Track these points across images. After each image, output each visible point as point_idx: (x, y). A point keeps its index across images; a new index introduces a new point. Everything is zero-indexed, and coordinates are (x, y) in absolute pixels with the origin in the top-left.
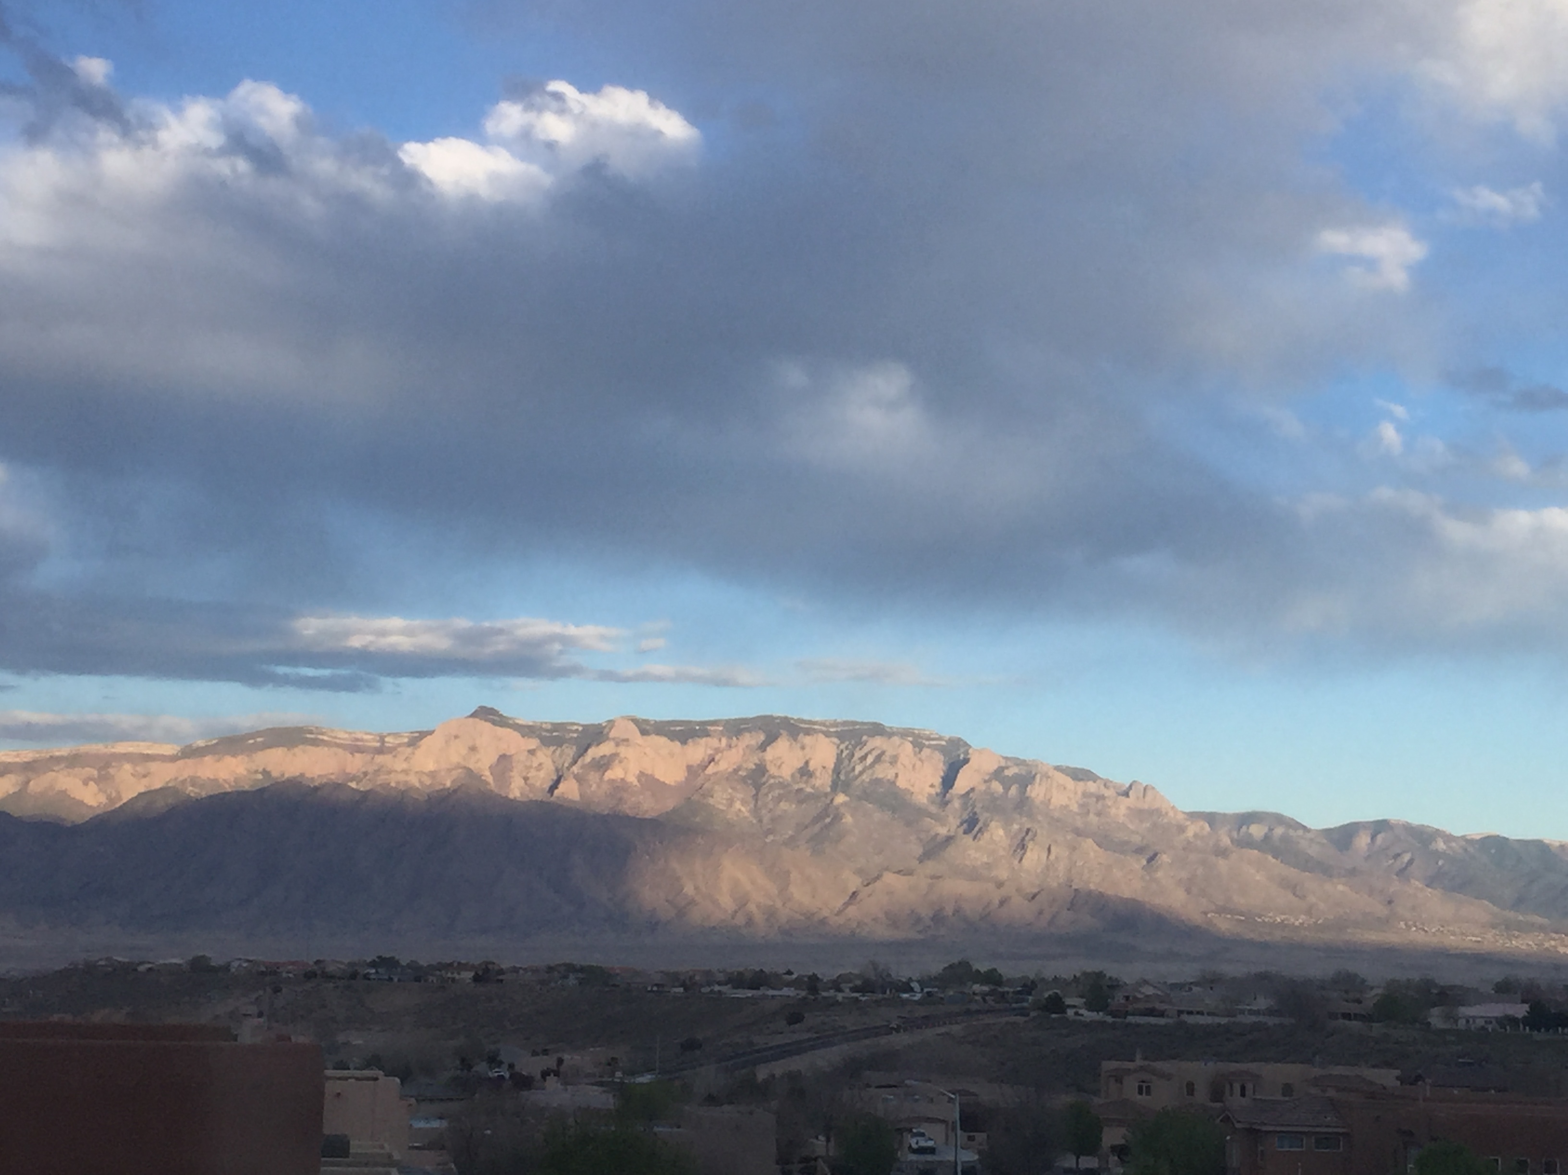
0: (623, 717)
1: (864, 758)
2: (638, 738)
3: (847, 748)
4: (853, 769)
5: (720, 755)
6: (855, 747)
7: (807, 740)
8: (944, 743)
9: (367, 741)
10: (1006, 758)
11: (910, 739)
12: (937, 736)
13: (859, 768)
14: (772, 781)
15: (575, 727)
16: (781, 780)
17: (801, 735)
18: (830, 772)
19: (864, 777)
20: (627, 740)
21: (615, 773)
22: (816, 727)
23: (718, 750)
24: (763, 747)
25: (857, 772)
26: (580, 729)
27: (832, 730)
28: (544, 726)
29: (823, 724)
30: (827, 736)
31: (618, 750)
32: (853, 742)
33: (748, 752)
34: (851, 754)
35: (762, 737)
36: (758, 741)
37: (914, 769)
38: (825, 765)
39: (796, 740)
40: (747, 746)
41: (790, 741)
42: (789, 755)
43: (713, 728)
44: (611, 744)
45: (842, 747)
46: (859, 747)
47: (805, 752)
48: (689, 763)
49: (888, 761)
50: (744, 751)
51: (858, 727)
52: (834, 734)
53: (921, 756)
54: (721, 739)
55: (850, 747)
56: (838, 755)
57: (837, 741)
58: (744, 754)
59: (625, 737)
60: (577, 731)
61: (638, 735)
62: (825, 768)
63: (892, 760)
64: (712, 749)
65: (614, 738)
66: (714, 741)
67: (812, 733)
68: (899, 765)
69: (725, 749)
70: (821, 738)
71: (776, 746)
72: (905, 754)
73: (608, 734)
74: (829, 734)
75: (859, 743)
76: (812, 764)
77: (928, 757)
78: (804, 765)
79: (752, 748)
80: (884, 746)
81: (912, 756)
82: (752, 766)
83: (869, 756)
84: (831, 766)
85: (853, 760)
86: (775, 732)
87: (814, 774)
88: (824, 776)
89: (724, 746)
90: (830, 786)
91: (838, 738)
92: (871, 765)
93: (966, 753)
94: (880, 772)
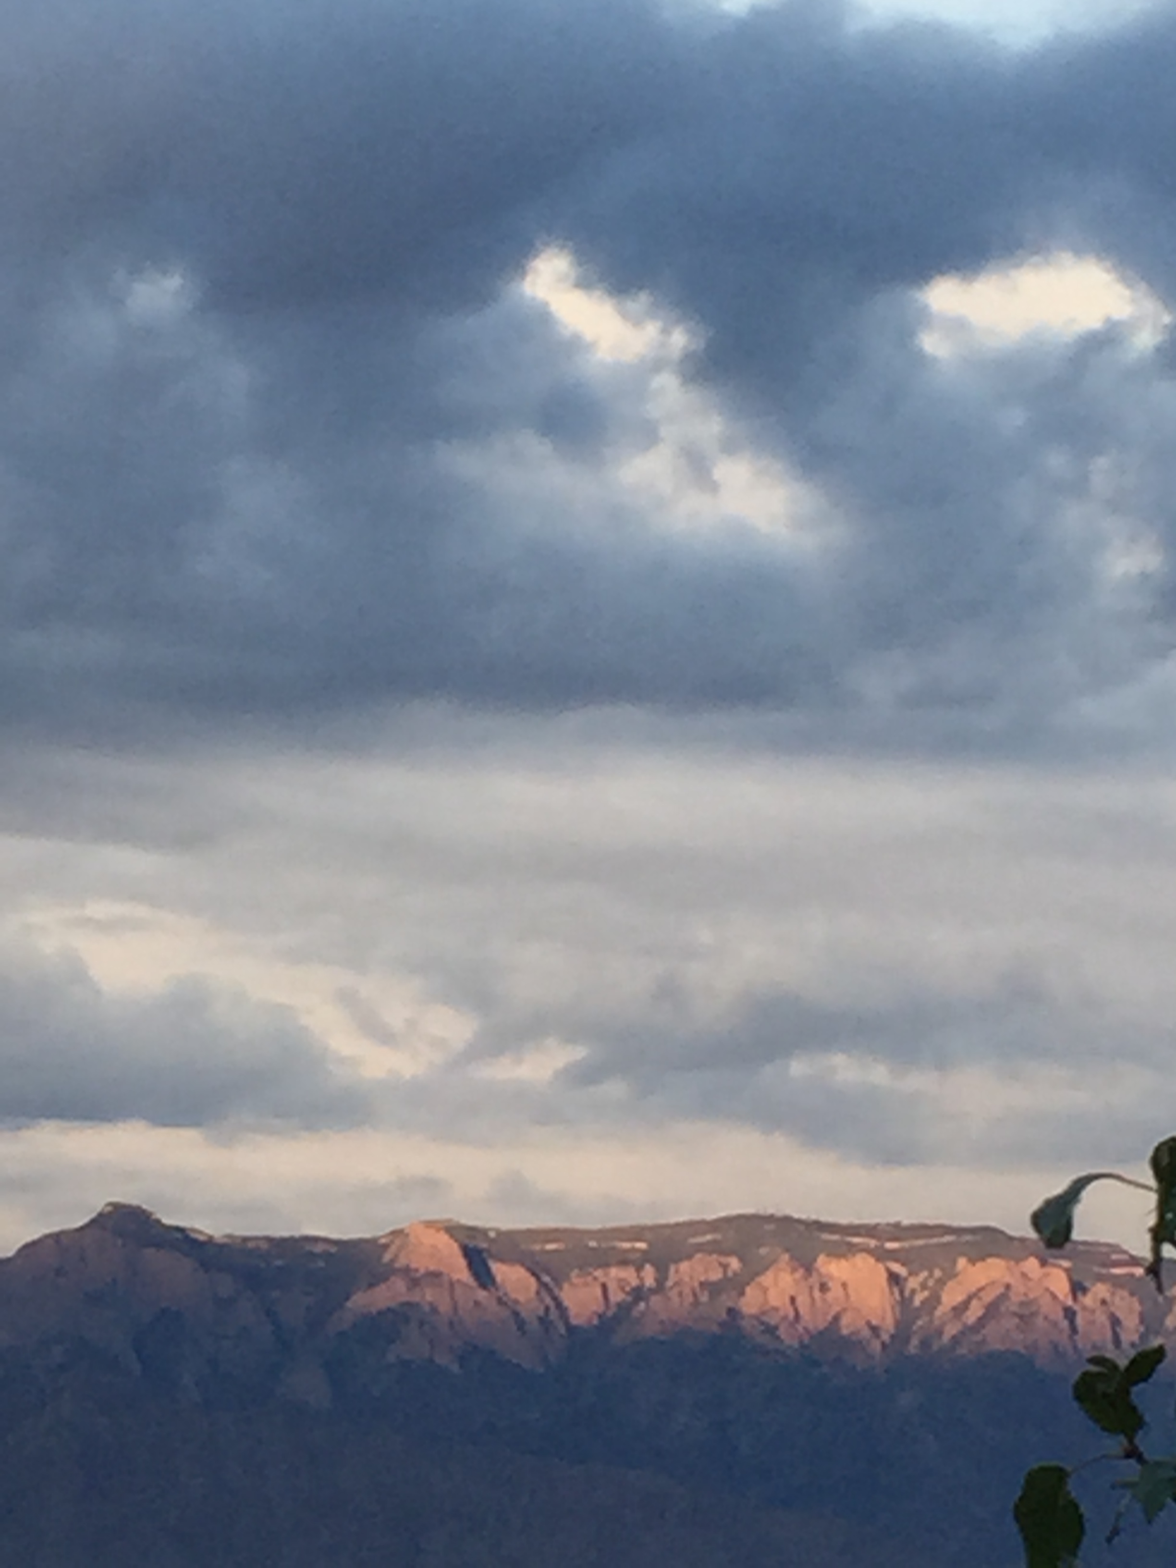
1: (960, 1309)
2: (459, 1270)
3: (924, 1286)
4: (940, 1333)
5: (642, 1305)
6: (941, 1282)
7: (835, 1268)
8: (1138, 1272)
11: (1066, 1264)
12: (1124, 1257)
13: (951, 1330)
15: (318, 1248)
17: (821, 1259)
18: (885, 1337)
20: (435, 1274)
22: (856, 1240)
23: (638, 1294)
24: (734, 1284)
25: (946, 1338)
26: (333, 1250)
29: (870, 1231)
30: (878, 1259)
31: (415, 1297)
32: (937, 1273)
33: (704, 1298)
34: (934, 1300)
35: (735, 1264)
36: (725, 1267)
37: (1074, 1329)
38: (874, 1322)
39: (809, 1268)
40: (702, 1284)
41: (794, 1270)
42: (793, 1300)
43: (627, 1245)
44: (399, 1285)
45: (913, 1283)
46: (950, 1284)
47: (830, 1296)
48: (574, 1321)
49: (1015, 1314)
50: (695, 1295)
51: (948, 1238)
52: (893, 1255)
53: (1088, 1300)
54: (639, 1269)
55: (931, 1283)
56: (905, 1302)
57: (902, 1271)
58: (696, 1303)
59: (432, 1268)
60: (327, 1256)
61: (462, 1262)
62: (875, 1330)
63: (1026, 1311)
64: (622, 1289)
65: (407, 1271)
66: (629, 1275)
67: (844, 1251)
68: (1040, 1321)
69: (652, 1291)
70: (864, 1262)
71: (766, 1279)
72: (1054, 1297)
73: (392, 1261)
74: (881, 1255)
75: (950, 1274)
76: (845, 1321)
77: (1104, 1302)
78: (831, 1323)
79: (714, 1289)
80: (1008, 1279)
81: (1070, 1302)
82: (715, 1328)
83: (974, 1303)
84: (889, 1324)
85: (938, 1312)
86: (763, 1251)
87: (851, 1343)
88: (874, 1348)
89: (649, 1283)
90: (885, 1370)
91: (903, 1263)
92: (980, 1323)
94: (998, 1338)
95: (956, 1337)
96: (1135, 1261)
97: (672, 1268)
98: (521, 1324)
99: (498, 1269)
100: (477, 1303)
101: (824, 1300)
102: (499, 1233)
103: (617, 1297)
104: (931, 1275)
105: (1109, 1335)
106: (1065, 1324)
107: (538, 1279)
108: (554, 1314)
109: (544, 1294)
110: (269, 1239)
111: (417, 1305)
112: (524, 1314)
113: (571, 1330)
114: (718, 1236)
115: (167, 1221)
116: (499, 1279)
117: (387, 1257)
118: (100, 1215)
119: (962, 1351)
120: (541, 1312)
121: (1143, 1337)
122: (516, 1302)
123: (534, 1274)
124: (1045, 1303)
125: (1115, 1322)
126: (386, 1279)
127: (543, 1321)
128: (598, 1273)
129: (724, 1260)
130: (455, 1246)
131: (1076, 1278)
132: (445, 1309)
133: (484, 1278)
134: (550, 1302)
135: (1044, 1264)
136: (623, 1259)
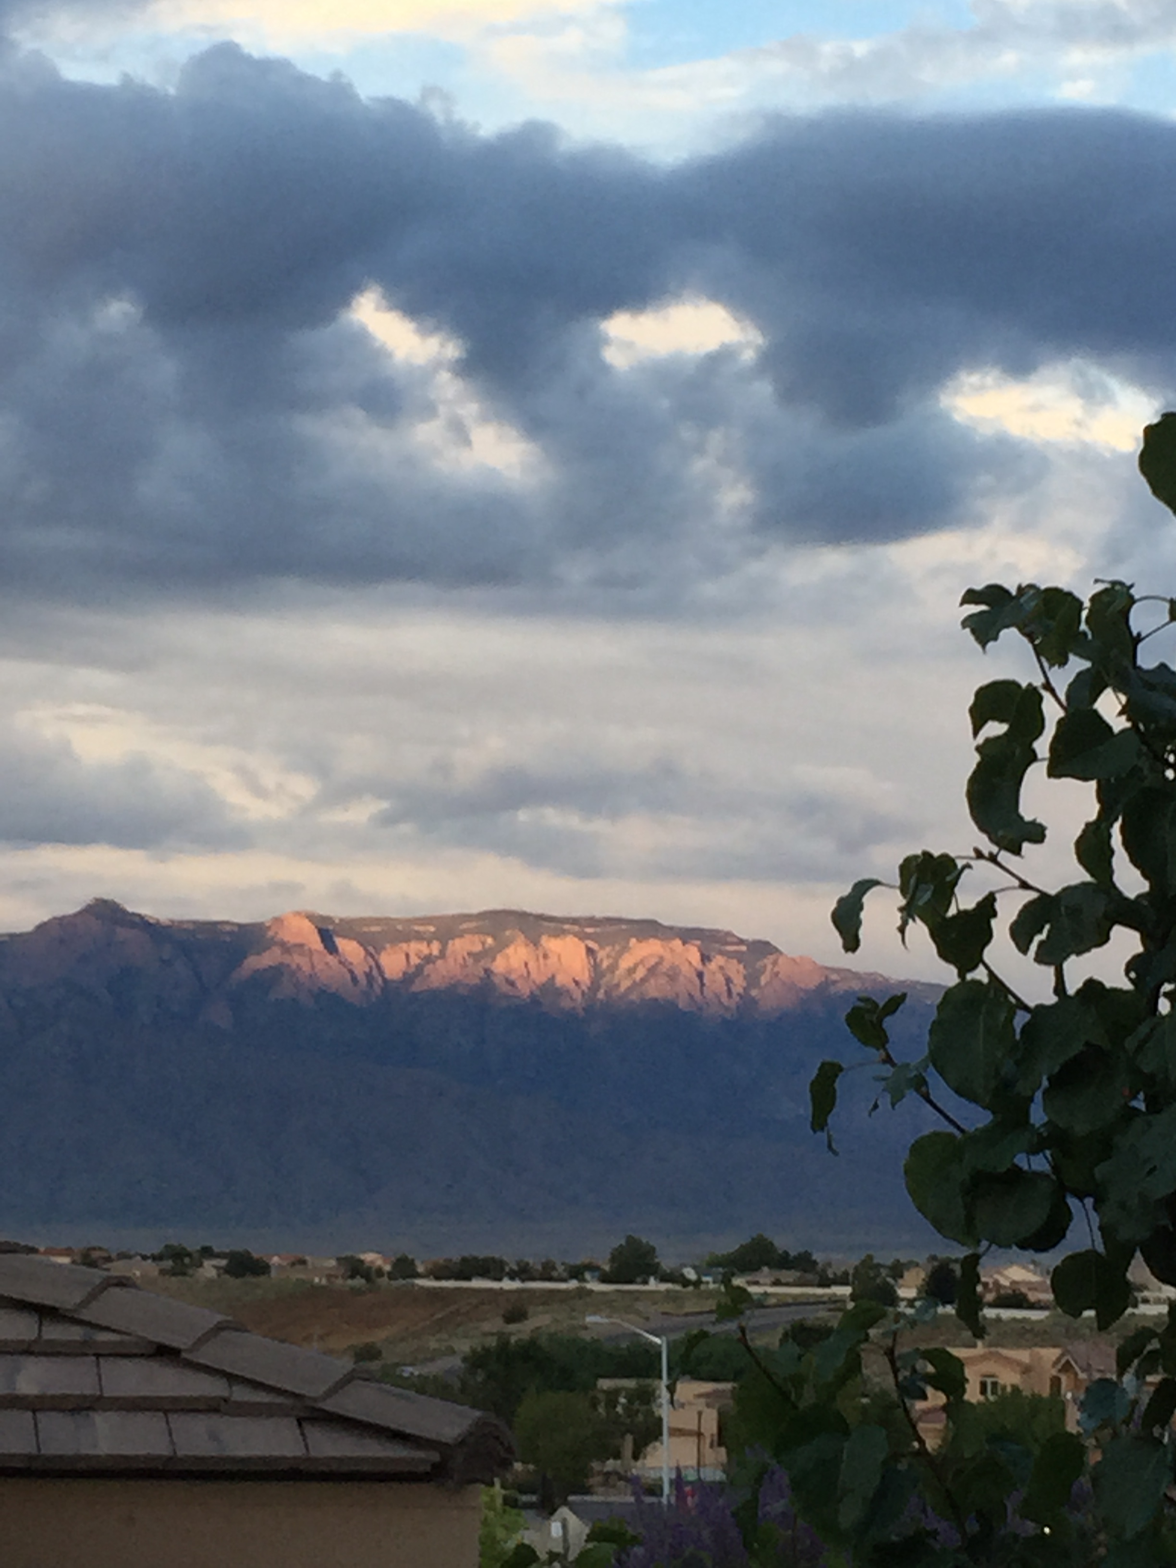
0: (298, 914)
1: (631, 971)
2: (315, 943)
3: (608, 956)
4: (618, 985)
5: (432, 962)
6: (620, 954)
7: (552, 944)
8: (744, 948)
10: (832, 970)
11: (698, 942)
12: (735, 940)
13: (625, 984)
15: (228, 928)
17: (544, 938)
18: (584, 988)
20: (302, 947)
21: (286, 990)
22: (566, 927)
23: (429, 959)
24: (489, 954)
25: (622, 989)
26: (236, 929)
27: (589, 930)
28: (184, 927)
29: (574, 921)
30: (580, 939)
31: (287, 959)
32: (617, 948)
33: (470, 961)
34: (615, 965)
35: (490, 941)
36: (483, 943)
37: (702, 985)
38: (577, 979)
39: (536, 943)
40: (469, 954)
41: (527, 945)
42: (526, 965)
43: (422, 928)
44: (277, 951)
45: (601, 954)
46: (626, 955)
47: (549, 961)
48: (387, 975)
49: (665, 974)
50: (464, 958)
51: (624, 927)
52: (588, 936)
53: (713, 966)
54: (429, 943)
55: (613, 954)
56: (596, 966)
57: (595, 946)
58: (465, 966)
59: (298, 941)
60: (231, 933)
61: (317, 938)
62: (577, 983)
63: (673, 973)
64: (419, 957)
65: (282, 943)
66: (423, 948)
67: (559, 933)
68: (681, 978)
69: (437, 958)
70: (571, 940)
71: (510, 951)
72: (690, 963)
73: (273, 937)
74: (583, 937)
75: (625, 949)
76: (558, 978)
77: (721, 968)
78: (549, 979)
79: (476, 957)
80: (662, 951)
81: (700, 967)
82: (477, 981)
83: (640, 967)
84: (585, 978)
85: (617, 973)
86: (508, 933)
87: (560, 992)
88: (577, 995)
89: (436, 952)
90: (584, 1009)
91: (596, 942)
92: (643, 980)
93: (775, 963)
94: (655, 989)
95: (629, 989)
96: (741, 942)
97: (450, 942)
98: (354, 979)
99: (340, 942)
100: (327, 964)
101: (546, 965)
102: (341, 920)
103: (415, 960)
104: (613, 949)
105: (725, 989)
106: (697, 982)
107: (366, 950)
108: (375, 972)
109: (370, 959)
110: (194, 922)
111: (288, 966)
112: (356, 972)
113: (385, 980)
114: (480, 923)
115: (130, 909)
116: (340, 949)
117: (270, 934)
118: (88, 906)
119: (633, 997)
120: (367, 970)
121: (746, 990)
122: (351, 964)
123: (361, 945)
124: (685, 969)
125: (728, 981)
126: (269, 948)
127: (369, 976)
128: (404, 946)
129: (482, 938)
130: (313, 927)
131: (706, 953)
132: (306, 968)
133: (331, 948)
134: (373, 963)
135: (684, 943)
136: (419, 937)
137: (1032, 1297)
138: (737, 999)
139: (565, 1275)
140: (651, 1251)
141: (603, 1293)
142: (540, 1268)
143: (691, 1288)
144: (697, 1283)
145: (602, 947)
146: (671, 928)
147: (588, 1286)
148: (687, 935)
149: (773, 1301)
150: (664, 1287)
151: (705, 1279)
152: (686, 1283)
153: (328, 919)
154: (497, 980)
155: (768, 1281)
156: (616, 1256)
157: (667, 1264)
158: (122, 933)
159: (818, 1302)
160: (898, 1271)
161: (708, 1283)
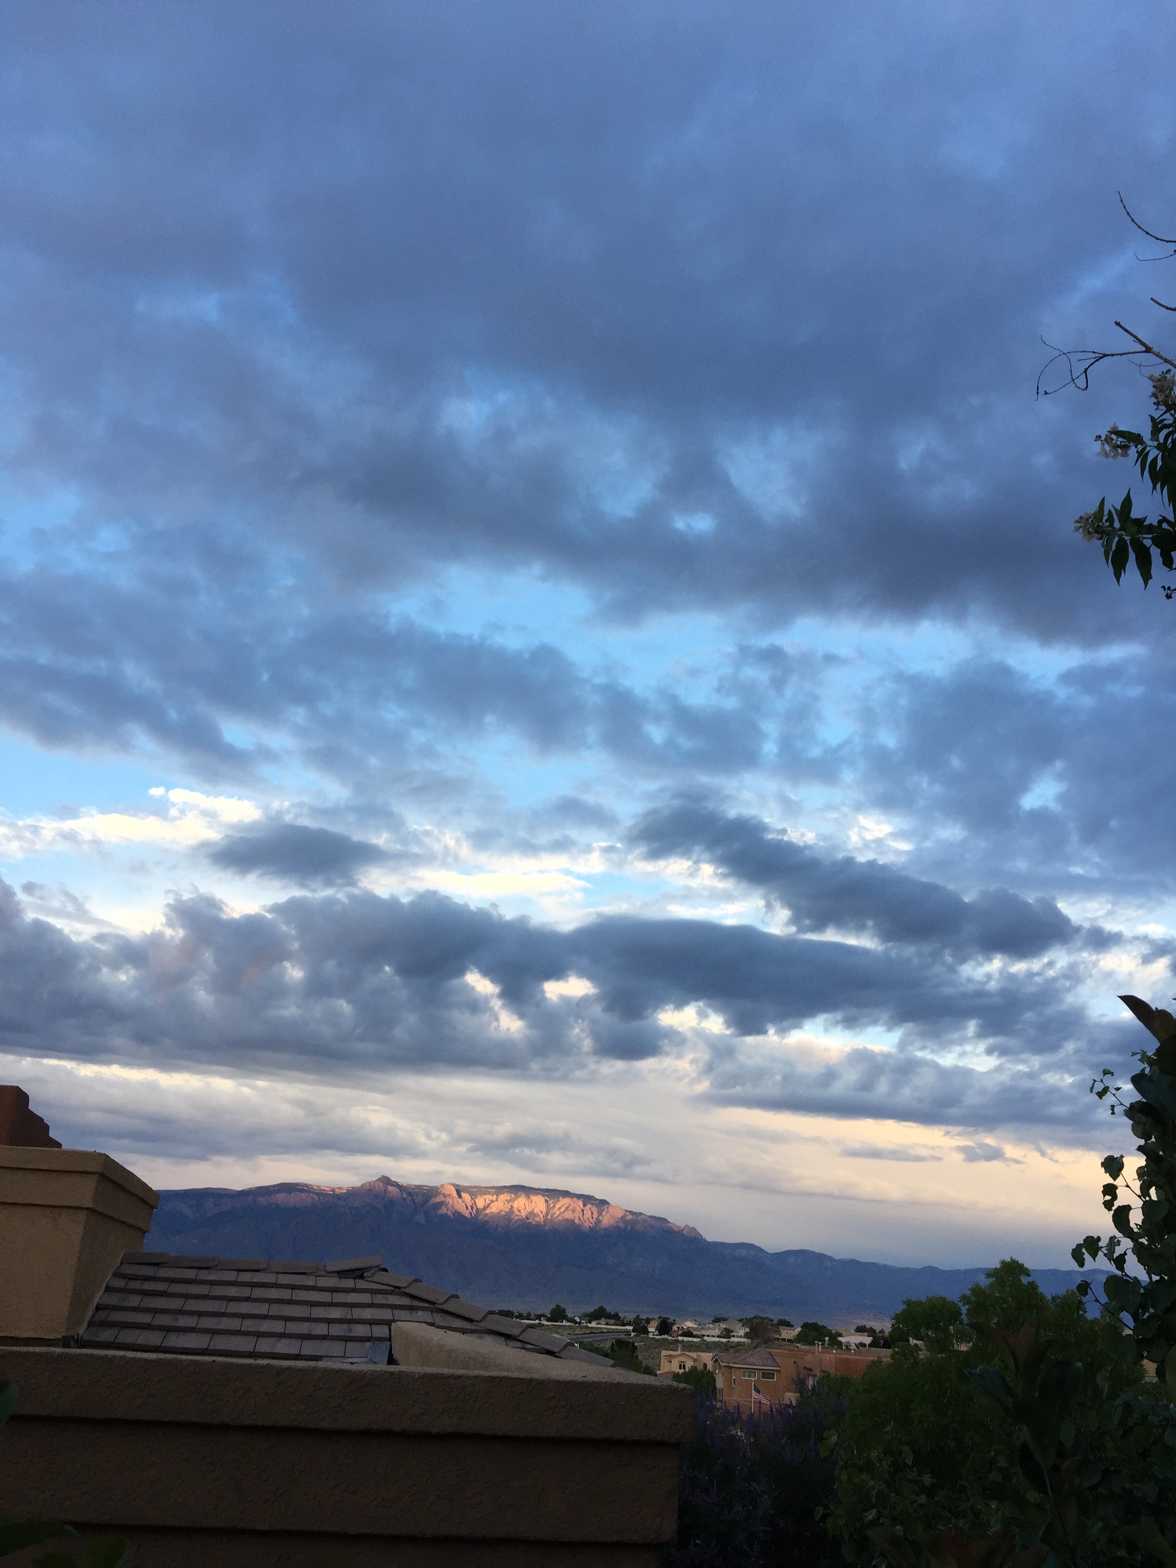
0: (449, 1184)
1: (560, 1208)
2: (455, 1195)
4: (555, 1214)
5: (492, 1204)
6: (556, 1202)
7: (534, 1198)
8: (598, 1202)
9: (328, 1191)
10: (627, 1211)
11: (582, 1199)
12: (595, 1199)
13: (557, 1213)
14: (517, 1218)
15: (426, 1188)
16: (521, 1217)
17: (531, 1196)
19: (560, 1217)
20: (450, 1195)
21: (443, 1210)
22: (539, 1192)
23: (492, 1201)
24: (513, 1200)
25: (556, 1215)
26: (428, 1188)
27: (547, 1193)
28: (411, 1186)
29: (542, 1190)
31: (444, 1199)
32: (555, 1200)
34: (554, 1206)
35: (513, 1195)
36: (511, 1197)
39: (528, 1197)
41: (525, 1198)
42: (525, 1204)
43: (490, 1190)
44: (442, 1196)
45: (550, 1202)
46: (558, 1203)
47: (532, 1204)
48: (478, 1207)
49: (571, 1210)
51: (558, 1193)
52: (546, 1196)
53: (587, 1208)
54: (493, 1196)
55: (554, 1202)
56: (548, 1206)
57: (548, 1199)
59: (449, 1194)
60: (426, 1190)
61: (455, 1192)
63: (573, 1210)
64: (489, 1200)
65: (443, 1194)
66: (491, 1197)
67: (536, 1194)
68: (576, 1212)
69: (495, 1201)
70: (540, 1196)
71: (520, 1199)
72: (580, 1207)
73: (441, 1191)
74: (544, 1196)
75: (558, 1200)
76: (535, 1210)
77: (590, 1209)
79: (508, 1202)
80: (570, 1202)
81: (583, 1208)
83: (563, 1207)
84: (544, 1211)
85: (555, 1209)
86: (519, 1193)
87: (537, 1215)
88: (541, 1216)
89: (495, 1199)
90: (544, 1222)
91: (548, 1198)
92: (564, 1212)
93: (608, 1208)
94: (568, 1215)
95: (558, 1216)
96: (597, 1200)
97: (500, 1196)
98: (467, 1208)
99: (462, 1194)
100: (458, 1202)
102: (463, 1186)
103: (488, 1202)
105: (591, 1215)
106: (582, 1214)
107: (471, 1197)
109: (473, 1200)
110: (415, 1186)
111: (445, 1202)
112: (468, 1206)
113: (477, 1208)
115: (393, 1180)
116: (463, 1196)
117: (440, 1190)
118: (379, 1178)
120: (471, 1205)
121: (598, 1217)
122: (466, 1202)
123: (470, 1195)
124: (578, 1208)
125: (592, 1213)
126: (438, 1195)
127: (472, 1207)
128: (484, 1196)
130: (453, 1188)
131: (585, 1203)
132: (451, 1203)
133: (460, 1196)
134: (473, 1202)
135: (578, 1199)
136: (489, 1193)
137: (695, 1333)
138: (595, 1220)
139: (534, 1318)
140: (564, 1311)
141: (548, 1325)
142: (525, 1315)
143: (577, 1325)
144: (580, 1323)
145: (550, 1200)
146: (574, 1194)
147: (542, 1322)
148: (580, 1196)
149: (606, 1331)
150: (568, 1324)
151: (582, 1321)
152: (576, 1323)
153: (459, 1186)
154: (515, 1210)
155: (604, 1323)
156: (553, 1312)
157: (570, 1315)
158: (390, 1188)
159: (621, 1331)
160: (648, 1321)
161: (583, 1323)
